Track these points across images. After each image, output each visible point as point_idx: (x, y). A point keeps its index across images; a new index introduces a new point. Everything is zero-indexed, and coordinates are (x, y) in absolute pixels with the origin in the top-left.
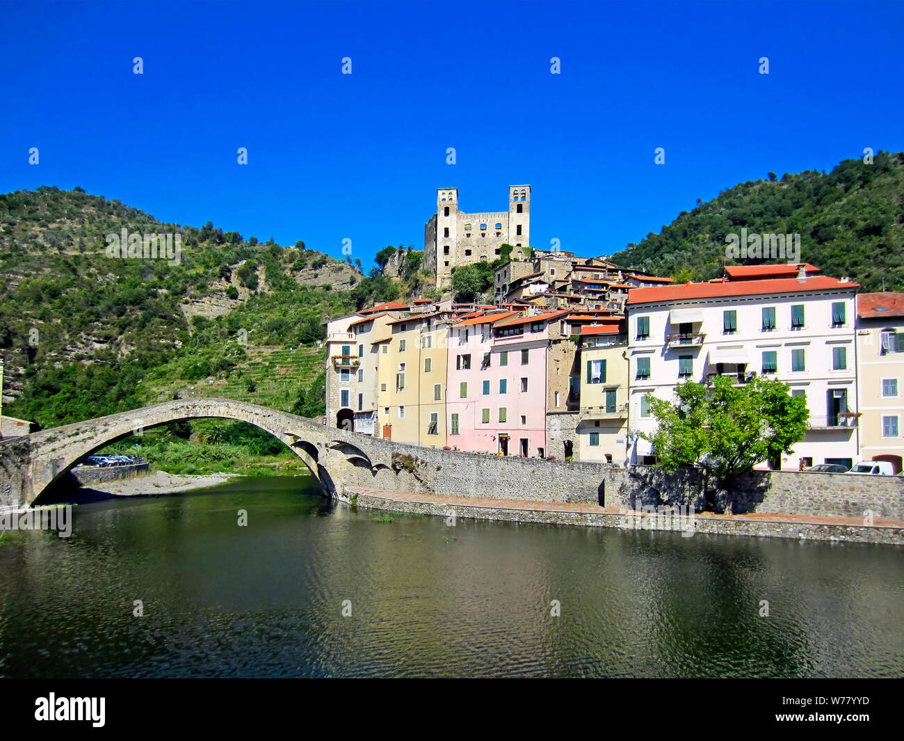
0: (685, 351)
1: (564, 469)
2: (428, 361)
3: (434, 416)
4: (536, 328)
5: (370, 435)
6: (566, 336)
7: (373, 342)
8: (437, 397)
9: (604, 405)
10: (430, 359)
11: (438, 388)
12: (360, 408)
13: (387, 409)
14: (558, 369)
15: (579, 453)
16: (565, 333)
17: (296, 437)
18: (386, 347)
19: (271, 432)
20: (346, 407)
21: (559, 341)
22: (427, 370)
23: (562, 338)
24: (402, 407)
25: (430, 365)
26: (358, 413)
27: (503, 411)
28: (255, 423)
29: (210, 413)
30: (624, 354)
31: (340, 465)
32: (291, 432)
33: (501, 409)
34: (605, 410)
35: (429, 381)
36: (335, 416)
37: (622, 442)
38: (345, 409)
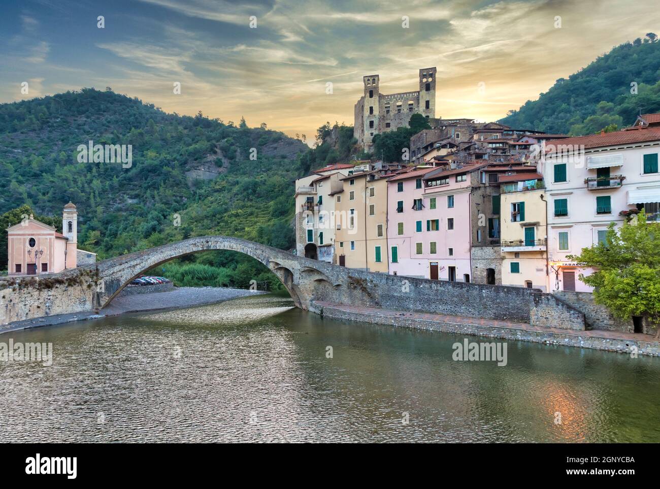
0: (602, 192)
1: (490, 292)
2: (372, 207)
3: (378, 249)
4: (459, 178)
5: (329, 263)
6: (484, 184)
7: (330, 193)
8: (380, 234)
9: (524, 239)
10: (373, 205)
11: (380, 227)
12: (322, 243)
13: (342, 244)
14: (479, 211)
15: (501, 279)
16: (484, 182)
17: (277, 264)
18: (340, 197)
19: (260, 260)
20: (311, 242)
21: (479, 187)
22: (372, 213)
23: (482, 185)
24: (353, 243)
25: (373, 210)
26: (320, 247)
27: (433, 245)
28: (249, 254)
29: (217, 247)
30: (542, 196)
31: (309, 285)
32: (274, 260)
33: (431, 243)
34: (524, 244)
35: (373, 222)
36: (304, 248)
37: (542, 270)
38: (310, 243)
